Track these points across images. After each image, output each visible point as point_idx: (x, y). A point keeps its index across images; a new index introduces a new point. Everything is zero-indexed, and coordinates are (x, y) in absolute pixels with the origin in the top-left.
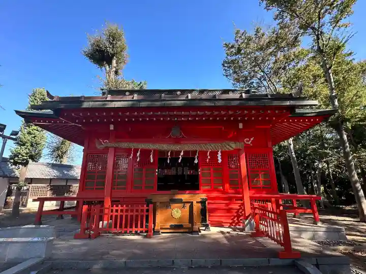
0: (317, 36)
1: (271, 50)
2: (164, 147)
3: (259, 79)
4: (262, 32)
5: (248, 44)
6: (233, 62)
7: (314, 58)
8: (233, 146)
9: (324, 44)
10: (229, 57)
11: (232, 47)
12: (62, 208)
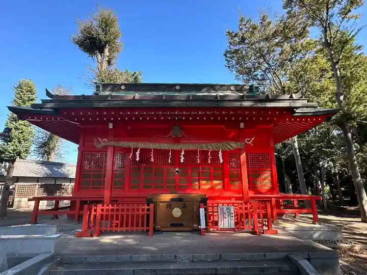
0: (325, 28)
1: (277, 41)
2: (164, 146)
3: (263, 71)
4: (268, 20)
5: (252, 33)
6: (236, 51)
7: (321, 50)
8: (234, 145)
9: (331, 37)
10: (232, 47)
11: (236, 35)
12: (57, 208)
